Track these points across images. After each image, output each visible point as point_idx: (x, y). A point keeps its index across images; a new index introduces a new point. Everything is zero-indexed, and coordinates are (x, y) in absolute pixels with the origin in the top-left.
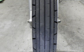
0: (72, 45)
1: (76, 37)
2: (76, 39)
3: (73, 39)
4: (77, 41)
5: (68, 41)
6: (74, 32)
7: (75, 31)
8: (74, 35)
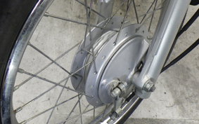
0: (185, 105)
1: (193, 82)
2: (192, 90)
3: (187, 87)
4: (196, 93)
5: (175, 91)
6: (188, 68)
7: (191, 67)
8: (189, 77)
